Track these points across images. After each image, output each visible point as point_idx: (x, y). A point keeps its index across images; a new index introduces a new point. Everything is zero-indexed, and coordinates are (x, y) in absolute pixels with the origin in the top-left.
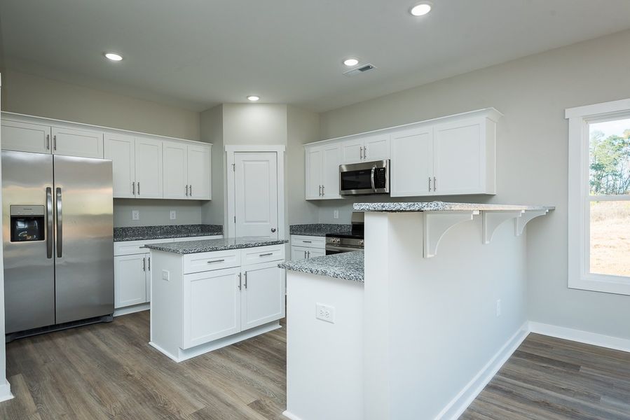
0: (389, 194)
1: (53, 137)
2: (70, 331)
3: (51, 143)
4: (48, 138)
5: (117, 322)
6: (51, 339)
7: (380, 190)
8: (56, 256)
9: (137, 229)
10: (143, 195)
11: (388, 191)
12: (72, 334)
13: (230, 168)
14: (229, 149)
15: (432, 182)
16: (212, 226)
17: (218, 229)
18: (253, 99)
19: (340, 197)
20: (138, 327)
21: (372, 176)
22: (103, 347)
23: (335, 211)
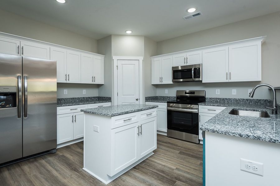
0: (202, 81)
1: (21, 47)
2: (31, 160)
3: (20, 50)
4: (18, 48)
5: (58, 152)
6: (19, 166)
7: (197, 79)
8: (23, 116)
9: (67, 99)
10: (71, 81)
11: (201, 80)
12: (33, 162)
13: (115, 68)
14: (115, 58)
15: (229, 75)
16: (105, 97)
17: (108, 99)
18: (129, 32)
19: (172, 83)
20: (72, 155)
21: (193, 72)
22: (55, 173)
23: (166, 90)
